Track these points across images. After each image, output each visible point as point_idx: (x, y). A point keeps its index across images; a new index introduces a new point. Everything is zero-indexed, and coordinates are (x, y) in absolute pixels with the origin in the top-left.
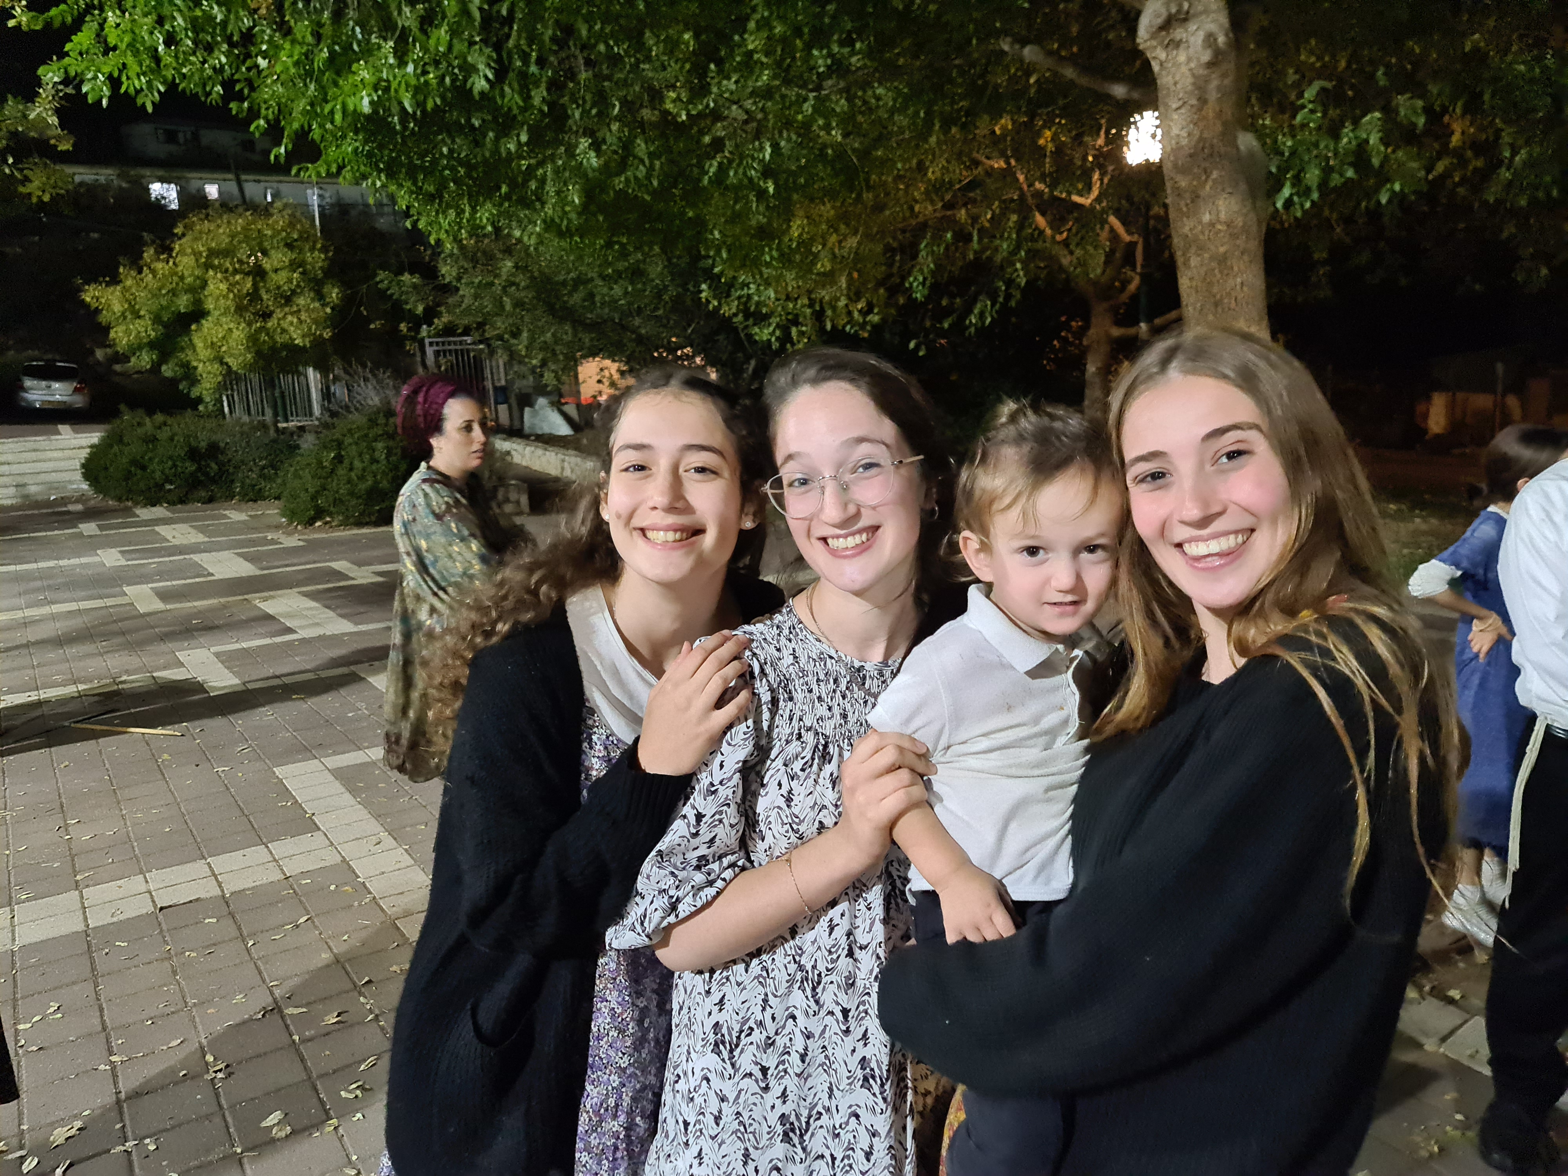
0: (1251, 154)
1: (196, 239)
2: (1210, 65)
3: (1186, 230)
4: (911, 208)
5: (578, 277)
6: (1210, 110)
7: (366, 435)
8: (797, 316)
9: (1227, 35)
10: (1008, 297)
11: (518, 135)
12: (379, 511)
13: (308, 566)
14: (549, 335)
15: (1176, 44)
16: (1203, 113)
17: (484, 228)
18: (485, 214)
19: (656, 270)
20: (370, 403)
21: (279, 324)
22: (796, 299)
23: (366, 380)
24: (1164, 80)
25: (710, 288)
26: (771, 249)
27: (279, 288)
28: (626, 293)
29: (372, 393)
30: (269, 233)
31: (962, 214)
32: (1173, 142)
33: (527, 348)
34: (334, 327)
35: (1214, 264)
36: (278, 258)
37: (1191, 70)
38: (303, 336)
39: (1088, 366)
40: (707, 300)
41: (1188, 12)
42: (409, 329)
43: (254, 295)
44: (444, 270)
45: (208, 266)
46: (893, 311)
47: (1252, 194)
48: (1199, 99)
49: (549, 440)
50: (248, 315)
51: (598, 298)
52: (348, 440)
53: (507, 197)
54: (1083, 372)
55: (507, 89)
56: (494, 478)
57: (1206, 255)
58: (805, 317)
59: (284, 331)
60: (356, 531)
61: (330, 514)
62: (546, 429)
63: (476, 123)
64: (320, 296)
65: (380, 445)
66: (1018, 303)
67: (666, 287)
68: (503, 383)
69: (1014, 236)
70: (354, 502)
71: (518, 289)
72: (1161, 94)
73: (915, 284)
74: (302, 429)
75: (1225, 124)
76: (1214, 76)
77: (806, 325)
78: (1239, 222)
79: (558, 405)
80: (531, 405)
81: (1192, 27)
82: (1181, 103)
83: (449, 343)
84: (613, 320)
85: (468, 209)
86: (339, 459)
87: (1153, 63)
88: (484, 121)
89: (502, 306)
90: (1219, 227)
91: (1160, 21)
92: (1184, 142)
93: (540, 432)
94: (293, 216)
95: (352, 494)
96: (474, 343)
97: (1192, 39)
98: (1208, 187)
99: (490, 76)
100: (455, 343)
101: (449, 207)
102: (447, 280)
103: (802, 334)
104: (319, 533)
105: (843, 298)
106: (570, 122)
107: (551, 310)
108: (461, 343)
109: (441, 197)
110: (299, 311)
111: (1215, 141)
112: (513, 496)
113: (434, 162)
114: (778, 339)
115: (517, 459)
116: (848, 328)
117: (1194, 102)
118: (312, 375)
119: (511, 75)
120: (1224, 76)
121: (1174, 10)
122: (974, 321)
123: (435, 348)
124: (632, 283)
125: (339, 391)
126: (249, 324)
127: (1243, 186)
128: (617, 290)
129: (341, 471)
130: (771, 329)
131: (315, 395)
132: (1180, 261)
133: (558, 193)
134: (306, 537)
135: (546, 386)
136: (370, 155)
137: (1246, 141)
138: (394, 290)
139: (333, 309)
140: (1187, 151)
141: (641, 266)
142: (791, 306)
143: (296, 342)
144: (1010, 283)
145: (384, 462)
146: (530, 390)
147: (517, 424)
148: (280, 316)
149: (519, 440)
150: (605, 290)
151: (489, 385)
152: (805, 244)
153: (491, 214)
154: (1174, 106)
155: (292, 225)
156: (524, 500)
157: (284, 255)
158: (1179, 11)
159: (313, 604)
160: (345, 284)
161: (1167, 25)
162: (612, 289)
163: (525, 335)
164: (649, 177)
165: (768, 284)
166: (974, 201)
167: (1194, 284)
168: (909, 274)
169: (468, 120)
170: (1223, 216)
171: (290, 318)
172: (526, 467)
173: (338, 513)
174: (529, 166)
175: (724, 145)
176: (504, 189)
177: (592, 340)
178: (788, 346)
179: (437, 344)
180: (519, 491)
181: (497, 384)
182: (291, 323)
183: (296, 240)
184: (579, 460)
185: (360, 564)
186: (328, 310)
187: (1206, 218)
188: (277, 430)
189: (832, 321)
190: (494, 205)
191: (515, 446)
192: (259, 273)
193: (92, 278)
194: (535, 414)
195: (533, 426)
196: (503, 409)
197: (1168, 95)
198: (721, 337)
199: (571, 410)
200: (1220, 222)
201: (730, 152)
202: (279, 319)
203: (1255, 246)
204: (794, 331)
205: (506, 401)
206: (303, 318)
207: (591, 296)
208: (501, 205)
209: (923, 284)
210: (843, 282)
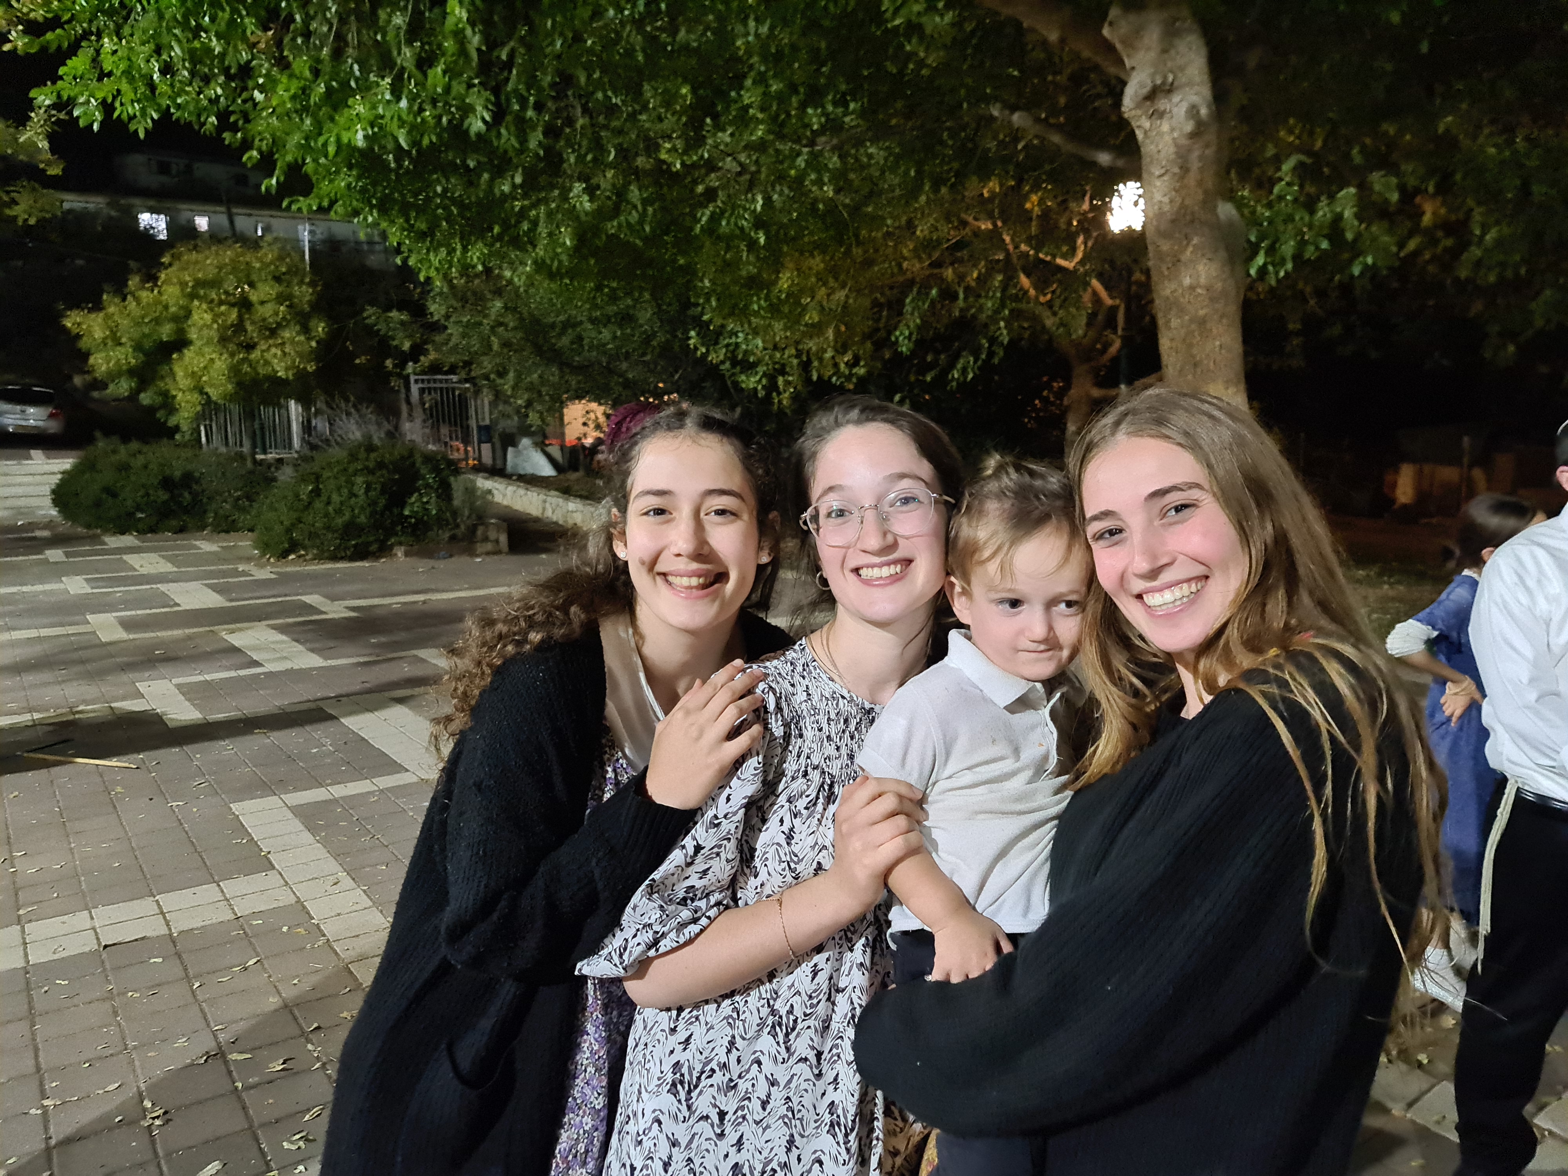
0: (1231, 224)
1: (184, 269)
2: (1194, 135)
3: (1167, 292)
4: (900, 265)
5: (568, 320)
6: (1192, 179)
7: (345, 470)
8: (783, 366)
9: (1209, 107)
10: (991, 354)
11: (513, 177)
12: (355, 546)
13: (280, 599)
14: (535, 376)
15: (1159, 115)
16: (1186, 181)
17: (474, 267)
18: (476, 254)
19: (645, 315)
20: (351, 436)
21: (262, 356)
22: (784, 349)
23: (348, 414)
24: (1148, 148)
25: (698, 334)
26: (759, 299)
27: (264, 320)
28: (615, 337)
29: (354, 427)
30: (258, 265)
31: (949, 273)
32: (1156, 207)
33: (513, 389)
34: (318, 359)
35: (1193, 326)
36: (266, 290)
37: (1174, 139)
38: (287, 369)
39: (1069, 425)
40: (695, 346)
41: (1172, 83)
42: (395, 366)
43: (239, 327)
44: (433, 308)
45: (193, 296)
46: (879, 365)
47: (1231, 260)
48: (1181, 168)
49: (531, 481)
50: (232, 347)
51: (586, 341)
52: (326, 474)
53: (499, 238)
54: (1063, 430)
55: (503, 131)
56: (474, 516)
57: (1187, 318)
58: (792, 367)
59: (267, 363)
60: (330, 565)
61: (305, 548)
62: (528, 469)
63: (472, 164)
64: (306, 330)
65: (359, 480)
66: (1001, 360)
67: (654, 334)
68: (487, 422)
69: (998, 295)
70: (330, 536)
71: (507, 330)
72: (1145, 161)
73: (901, 338)
74: (280, 461)
75: (1206, 192)
76: (1196, 146)
77: (792, 375)
78: (1219, 286)
79: (541, 446)
80: (514, 444)
81: (1176, 98)
82: (1163, 171)
83: (435, 381)
84: (600, 363)
85: (459, 247)
86: (316, 492)
87: (1137, 132)
88: (479, 162)
89: (490, 347)
90: (1199, 291)
91: (1145, 91)
92: (1166, 208)
93: (522, 472)
94: (283, 249)
95: (328, 528)
96: (460, 382)
97: (1175, 110)
98: (1188, 253)
99: (488, 118)
100: (441, 381)
101: (440, 245)
102: (436, 318)
103: (788, 383)
104: (292, 566)
105: (829, 350)
106: (565, 165)
107: (539, 350)
108: (447, 381)
109: (433, 235)
110: (283, 344)
111: (1196, 208)
112: (492, 535)
113: (428, 200)
114: (764, 387)
115: (498, 498)
116: (834, 379)
117: (1176, 170)
118: (294, 408)
119: (509, 118)
120: (1207, 146)
121: (1159, 82)
122: (956, 376)
123: (420, 385)
124: (621, 326)
125: (320, 424)
126: (232, 355)
127: (1223, 254)
128: (606, 334)
129: (318, 504)
130: (758, 378)
131: (295, 427)
132: (1161, 322)
133: (550, 235)
134: (279, 570)
135: (531, 426)
136: (363, 190)
137: (1226, 210)
138: (382, 327)
139: (318, 342)
140: (1169, 217)
141: (631, 312)
142: (778, 355)
143: (279, 374)
144: (993, 341)
145: (363, 497)
146: (514, 430)
147: (499, 463)
148: (264, 347)
149: (501, 480)
150: (593, 334)
151: (473, 423)
152: (794, 296)
153: (482, 253)
154: (1157, 173)
155: (281, 258)
156: (503, 538)
157: (272, 287)
158: (1164, 83)
159: (284, 638)
160: (332, 317)
161: (1152, 95)
162: (601, 333)
163: (511, 375)
164: (641, 222)
165: (756, 332)
166: (961, 261)
167: (1174, 345)
168: (895, 329)
169: (464, 161)
170: (1203, 280)
171: (273, 350)
172: (507, 507)
173: (313, 547)
174: (522, 208)
175: (717, 196)
176: (497, 229)
177: (579, 382)
178: (774, 394)
179: (423, 381)
180: (498, 529)
181: (482, 423)
182: (275, 355)
183: (284, 274)
184: (561, 500)
185: (333, 598)
186: (314, 344)
187: (1187, 281)
188: (255, 461)
189: (818, 371)
190: (486, 245)
191: (497, 485)
192: (245, 304)
193: (76, 304)
194: (518, 454)
195: (515, 466)
196: (486, 448)
197: (1151, 162)
198: (707, 384)
199: (555, 451)
200: (1200, 287)
201: (723, 202)
202: (263, 351)
203: (1233, 309)
204: (780, 380)
205: (489, 440)
206: (287, 350)
207: (580, 338)
208: (492, 245)
209: (909, 338)
210: (830, 333)
